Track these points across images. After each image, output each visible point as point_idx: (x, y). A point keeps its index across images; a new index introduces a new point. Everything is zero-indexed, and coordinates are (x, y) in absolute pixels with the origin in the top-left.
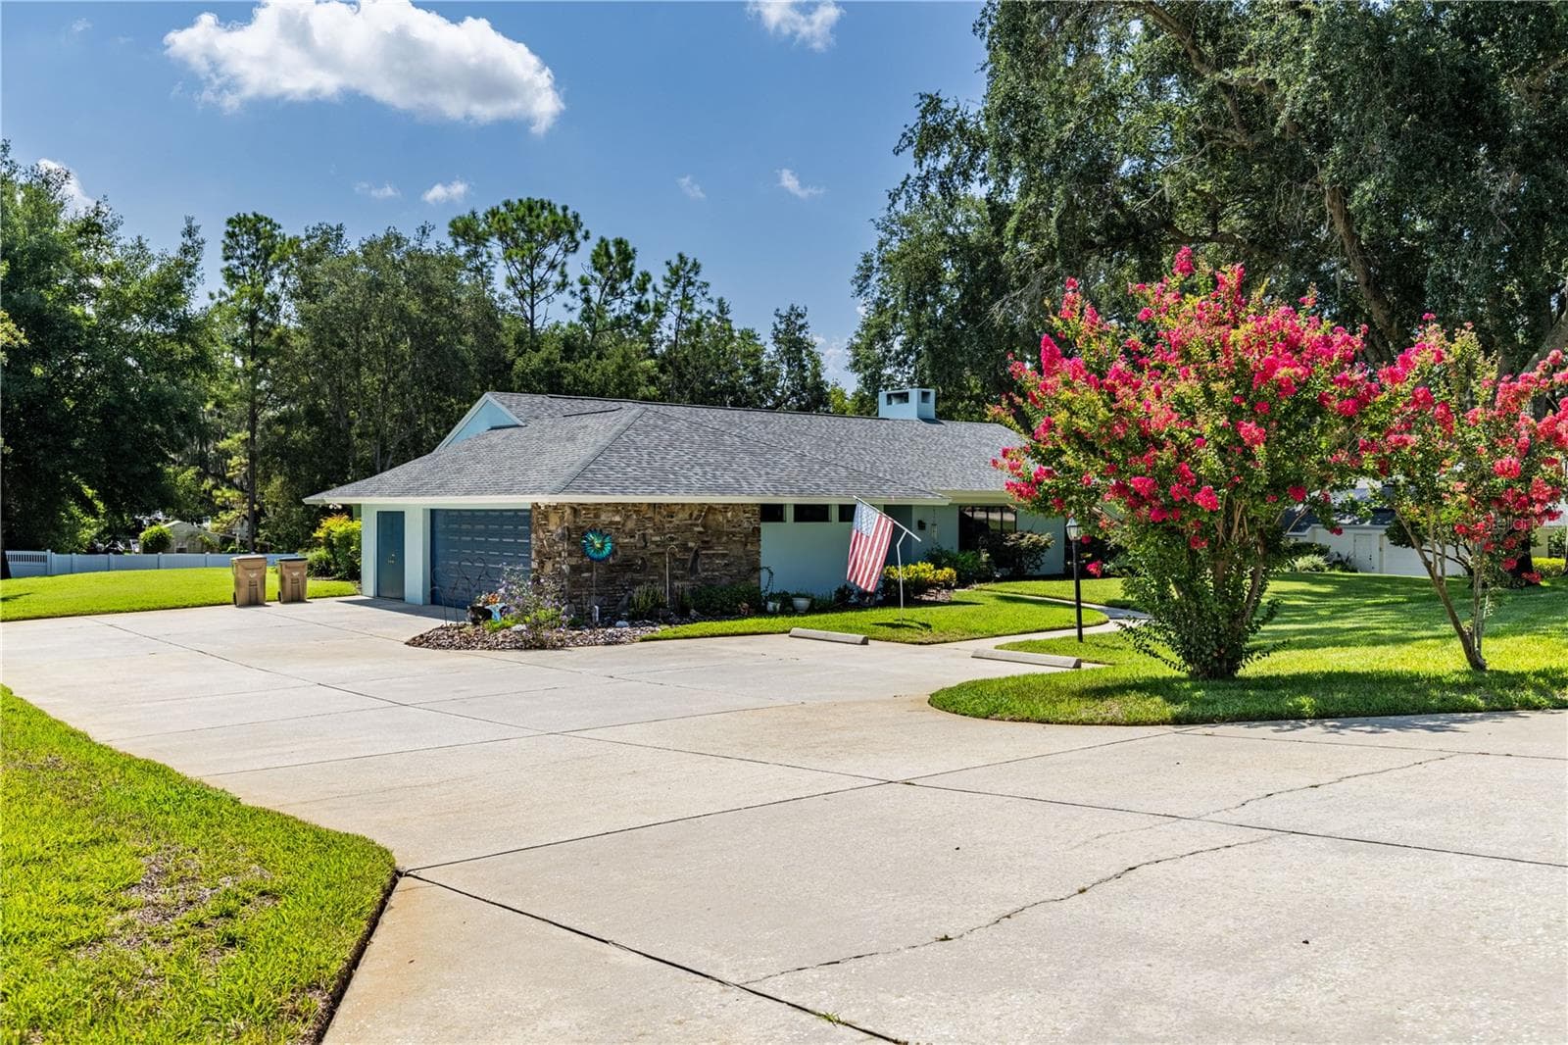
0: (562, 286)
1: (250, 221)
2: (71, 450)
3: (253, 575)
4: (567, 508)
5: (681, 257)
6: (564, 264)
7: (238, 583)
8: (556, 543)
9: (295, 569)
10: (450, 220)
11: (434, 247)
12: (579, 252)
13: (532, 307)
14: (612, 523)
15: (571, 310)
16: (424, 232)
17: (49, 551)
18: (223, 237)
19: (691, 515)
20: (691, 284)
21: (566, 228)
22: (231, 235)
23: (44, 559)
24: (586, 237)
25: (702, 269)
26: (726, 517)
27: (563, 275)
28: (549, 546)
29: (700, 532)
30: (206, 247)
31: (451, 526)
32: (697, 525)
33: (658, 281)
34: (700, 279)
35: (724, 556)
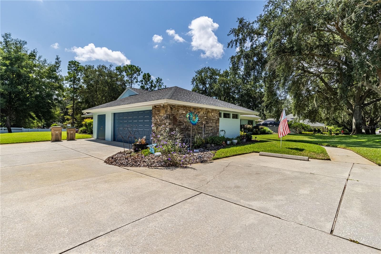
0: (137, 82)
1: (74, 62)
2: (26, 105)
3: (57, 132)
4: (169, 107)
5: (158, 78)
6: (137, 78)
7: (52, 135)
8: (163, 120)
9: (72, 130)
10: (116, 67)
11: (113, 70)
12: (140, 75)
13: (131, 85)
14: (182, 113)
15: (139, 85)
16: (111, 66)
17: (23, 128)
18: (68, 65)
19: (204, 113)
20: (160, 83)
21: (138, 70)
22: (70, 65)
23: (21, 130)
24: (142, 72)
25: (162, 80)
26: (212, 115)
27: (137, 80)
28: (160, 121)
29: (206, 119)
30: (61, 63)
31: (120, 118)
32: (205, 116)
33: (154, 82)
34: (162, 82)
35: (211, 126)
